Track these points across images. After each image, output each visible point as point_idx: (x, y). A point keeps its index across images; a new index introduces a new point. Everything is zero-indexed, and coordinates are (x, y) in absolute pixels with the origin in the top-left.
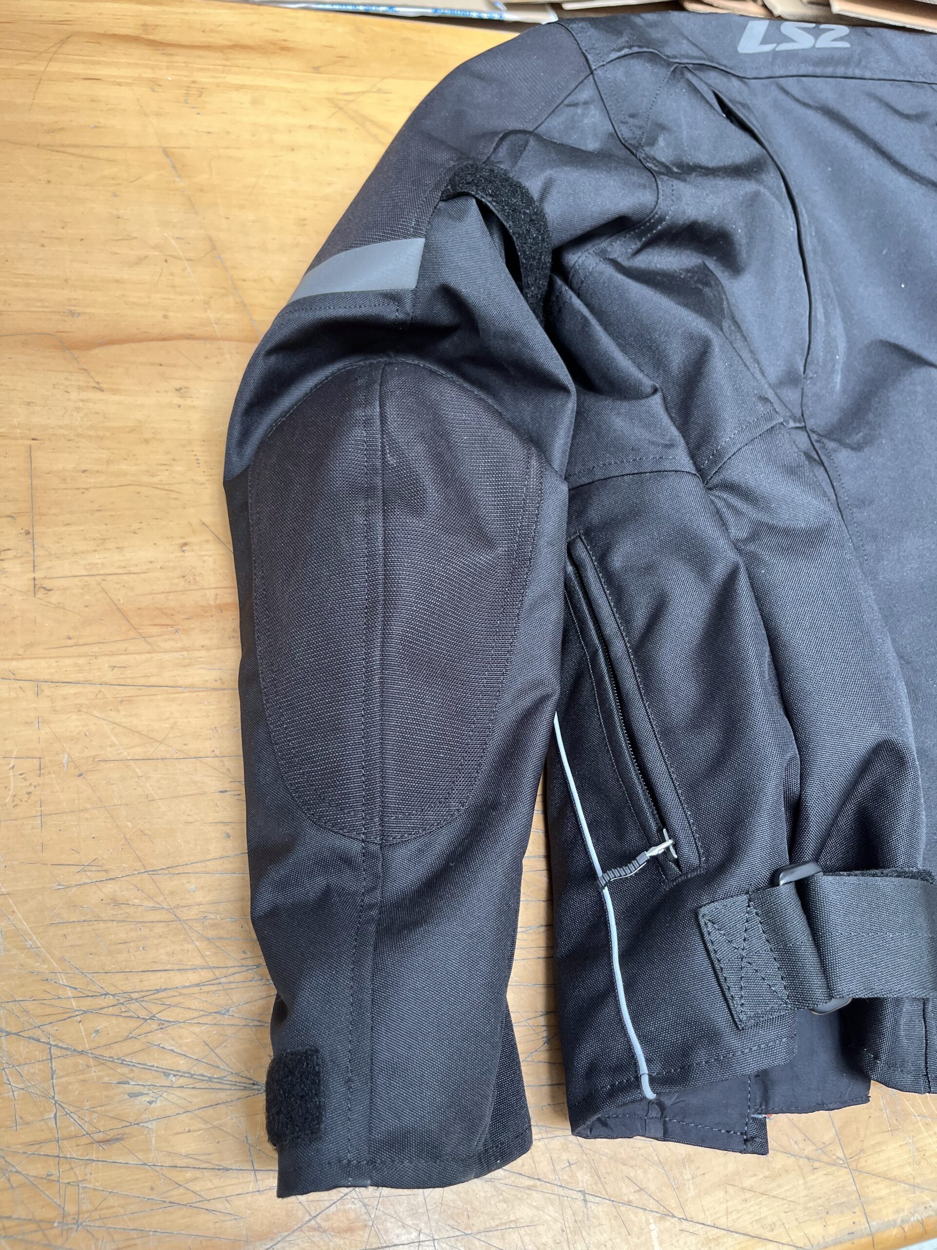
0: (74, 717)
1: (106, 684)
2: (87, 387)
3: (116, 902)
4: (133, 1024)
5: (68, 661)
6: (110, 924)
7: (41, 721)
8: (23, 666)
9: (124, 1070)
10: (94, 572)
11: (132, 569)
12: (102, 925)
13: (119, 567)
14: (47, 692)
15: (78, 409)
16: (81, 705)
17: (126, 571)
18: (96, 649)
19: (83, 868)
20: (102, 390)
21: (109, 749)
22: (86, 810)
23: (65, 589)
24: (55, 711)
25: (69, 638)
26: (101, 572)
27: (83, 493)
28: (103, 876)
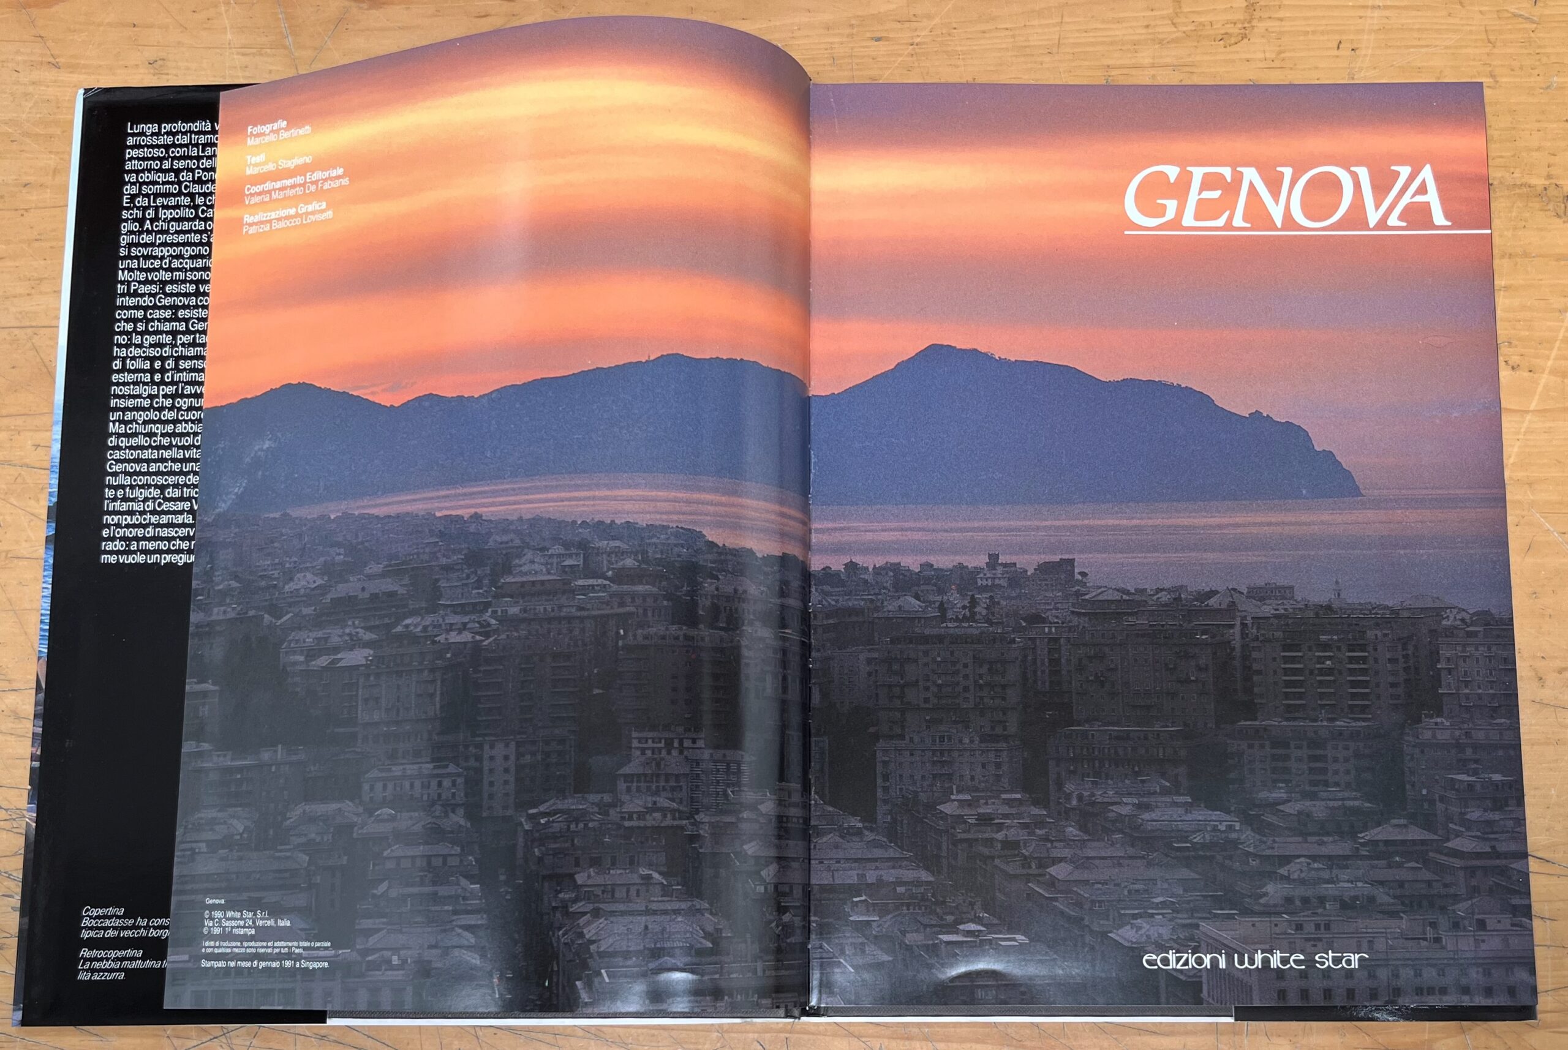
2: (42, 63)
10: (28, 324)
27: (22, 215)
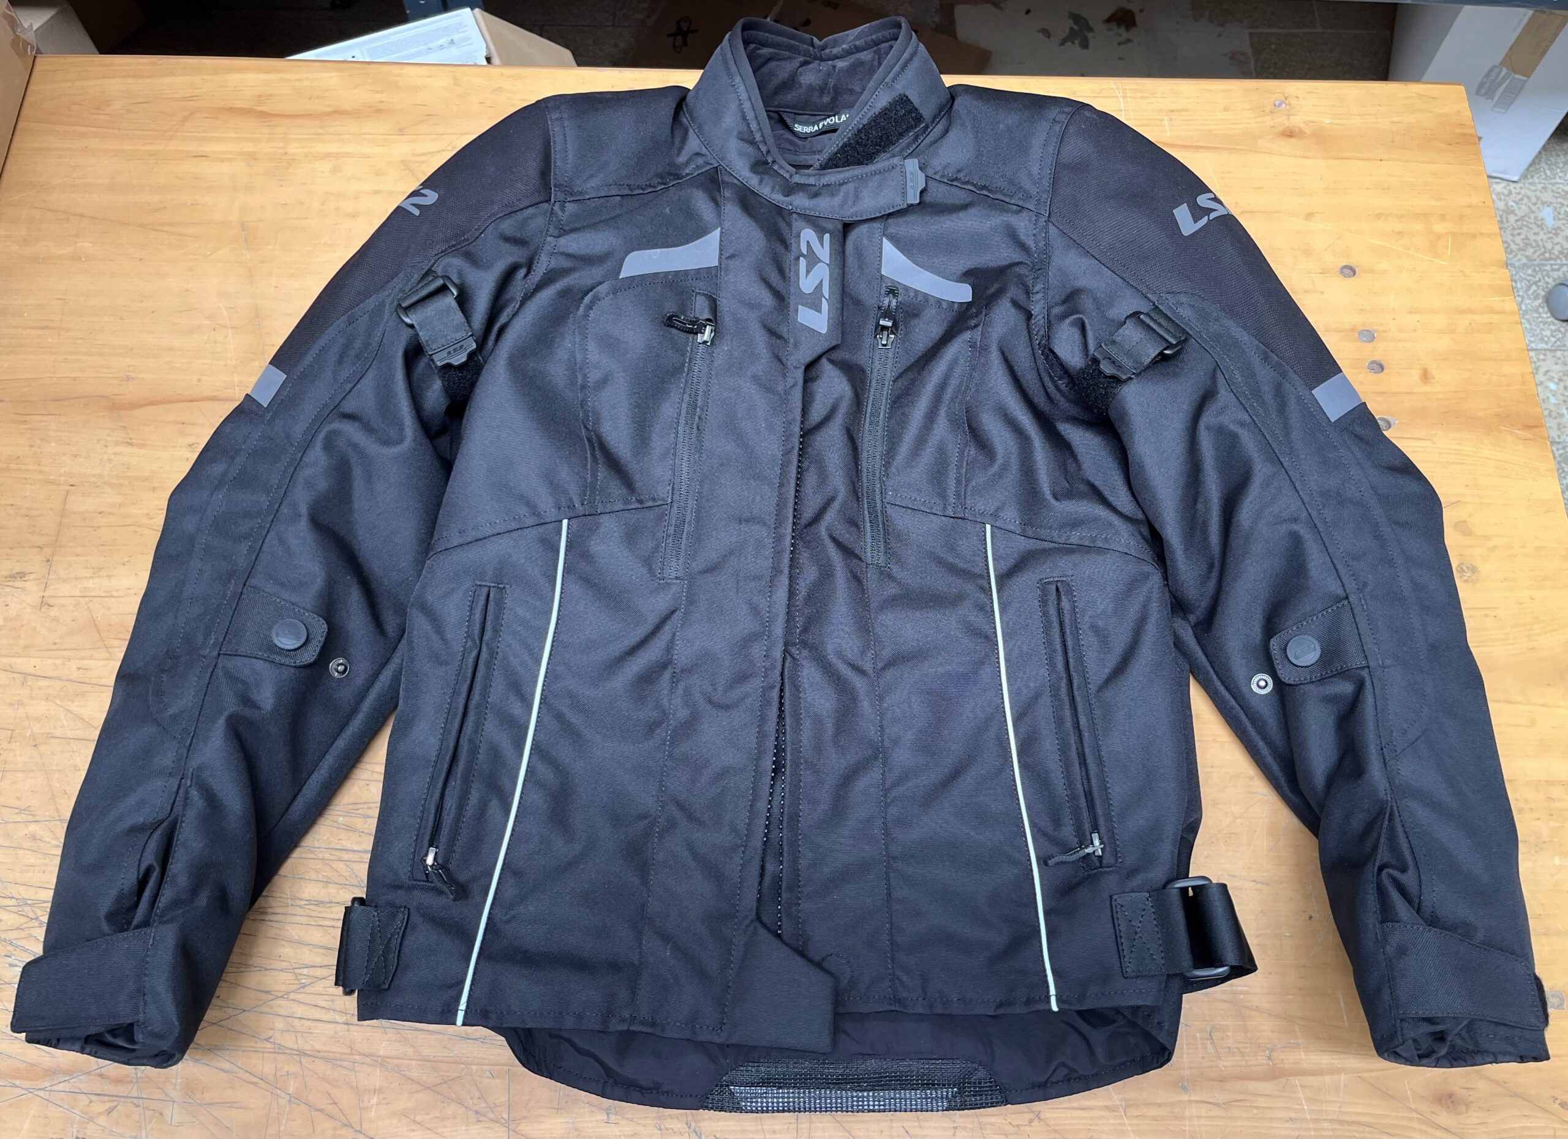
0: (43, 703)
1: (70, 681)
3: (34, 838)
4: (24, 920)
5: (50, 661)
6: (27, 852)
7: (21, 704)
8: (21, 663)
9: (10, 948)
11: (115, 594)
12: (21, 852)
13: (106, 591)
14: (29, 683)
15: (110, 460)
16: (49, 695)
17: (108, 594)
18: (70, 653)
19: (20, 811)
20: (131, 444)
21: (59, 729)
22: (32, 771)
23: (63, 606)
24: (31, 697)
25: (55, 644)
26: (92, 594)
28: (30, 818)
